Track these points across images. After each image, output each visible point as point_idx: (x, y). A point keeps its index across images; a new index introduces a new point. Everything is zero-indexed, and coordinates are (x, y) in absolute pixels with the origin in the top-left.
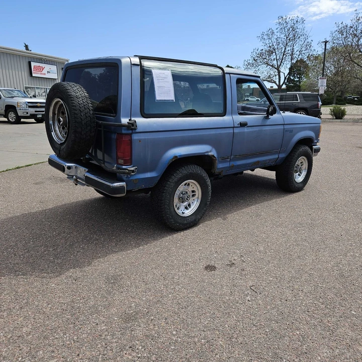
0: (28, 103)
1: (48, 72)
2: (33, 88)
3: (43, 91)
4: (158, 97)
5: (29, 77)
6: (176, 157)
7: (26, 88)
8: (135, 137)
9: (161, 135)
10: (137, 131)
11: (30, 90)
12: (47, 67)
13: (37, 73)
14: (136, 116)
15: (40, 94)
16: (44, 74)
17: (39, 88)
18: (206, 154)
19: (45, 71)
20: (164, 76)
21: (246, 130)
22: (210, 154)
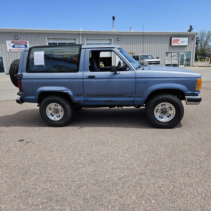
0: (149, 62)
1: (182, 42)
2: (171, 52)
3: (177, 53)
4: (35, 64)
5: (170, 46)
6: (42, 91)
7: (167, 53)
8: (22, 81)
9: (35, 81)
10: (23, 78)
11: (169, 54)
12: (182, 39)
13: (174, 44)
14: (24, 72)
15: (175, 55)
16: (179, 43)
17: (174, 52)
18: (62, 91)
19: (180, 42)
20: (40, 54)
21: (94, 80)
22: (65, 91)
